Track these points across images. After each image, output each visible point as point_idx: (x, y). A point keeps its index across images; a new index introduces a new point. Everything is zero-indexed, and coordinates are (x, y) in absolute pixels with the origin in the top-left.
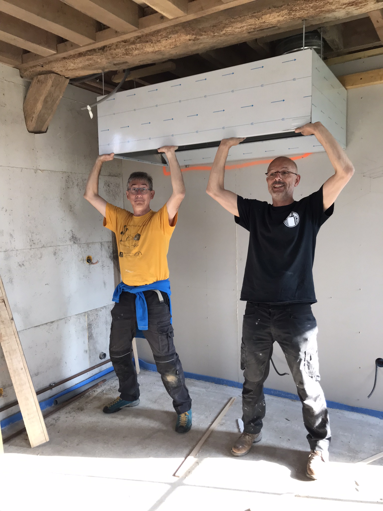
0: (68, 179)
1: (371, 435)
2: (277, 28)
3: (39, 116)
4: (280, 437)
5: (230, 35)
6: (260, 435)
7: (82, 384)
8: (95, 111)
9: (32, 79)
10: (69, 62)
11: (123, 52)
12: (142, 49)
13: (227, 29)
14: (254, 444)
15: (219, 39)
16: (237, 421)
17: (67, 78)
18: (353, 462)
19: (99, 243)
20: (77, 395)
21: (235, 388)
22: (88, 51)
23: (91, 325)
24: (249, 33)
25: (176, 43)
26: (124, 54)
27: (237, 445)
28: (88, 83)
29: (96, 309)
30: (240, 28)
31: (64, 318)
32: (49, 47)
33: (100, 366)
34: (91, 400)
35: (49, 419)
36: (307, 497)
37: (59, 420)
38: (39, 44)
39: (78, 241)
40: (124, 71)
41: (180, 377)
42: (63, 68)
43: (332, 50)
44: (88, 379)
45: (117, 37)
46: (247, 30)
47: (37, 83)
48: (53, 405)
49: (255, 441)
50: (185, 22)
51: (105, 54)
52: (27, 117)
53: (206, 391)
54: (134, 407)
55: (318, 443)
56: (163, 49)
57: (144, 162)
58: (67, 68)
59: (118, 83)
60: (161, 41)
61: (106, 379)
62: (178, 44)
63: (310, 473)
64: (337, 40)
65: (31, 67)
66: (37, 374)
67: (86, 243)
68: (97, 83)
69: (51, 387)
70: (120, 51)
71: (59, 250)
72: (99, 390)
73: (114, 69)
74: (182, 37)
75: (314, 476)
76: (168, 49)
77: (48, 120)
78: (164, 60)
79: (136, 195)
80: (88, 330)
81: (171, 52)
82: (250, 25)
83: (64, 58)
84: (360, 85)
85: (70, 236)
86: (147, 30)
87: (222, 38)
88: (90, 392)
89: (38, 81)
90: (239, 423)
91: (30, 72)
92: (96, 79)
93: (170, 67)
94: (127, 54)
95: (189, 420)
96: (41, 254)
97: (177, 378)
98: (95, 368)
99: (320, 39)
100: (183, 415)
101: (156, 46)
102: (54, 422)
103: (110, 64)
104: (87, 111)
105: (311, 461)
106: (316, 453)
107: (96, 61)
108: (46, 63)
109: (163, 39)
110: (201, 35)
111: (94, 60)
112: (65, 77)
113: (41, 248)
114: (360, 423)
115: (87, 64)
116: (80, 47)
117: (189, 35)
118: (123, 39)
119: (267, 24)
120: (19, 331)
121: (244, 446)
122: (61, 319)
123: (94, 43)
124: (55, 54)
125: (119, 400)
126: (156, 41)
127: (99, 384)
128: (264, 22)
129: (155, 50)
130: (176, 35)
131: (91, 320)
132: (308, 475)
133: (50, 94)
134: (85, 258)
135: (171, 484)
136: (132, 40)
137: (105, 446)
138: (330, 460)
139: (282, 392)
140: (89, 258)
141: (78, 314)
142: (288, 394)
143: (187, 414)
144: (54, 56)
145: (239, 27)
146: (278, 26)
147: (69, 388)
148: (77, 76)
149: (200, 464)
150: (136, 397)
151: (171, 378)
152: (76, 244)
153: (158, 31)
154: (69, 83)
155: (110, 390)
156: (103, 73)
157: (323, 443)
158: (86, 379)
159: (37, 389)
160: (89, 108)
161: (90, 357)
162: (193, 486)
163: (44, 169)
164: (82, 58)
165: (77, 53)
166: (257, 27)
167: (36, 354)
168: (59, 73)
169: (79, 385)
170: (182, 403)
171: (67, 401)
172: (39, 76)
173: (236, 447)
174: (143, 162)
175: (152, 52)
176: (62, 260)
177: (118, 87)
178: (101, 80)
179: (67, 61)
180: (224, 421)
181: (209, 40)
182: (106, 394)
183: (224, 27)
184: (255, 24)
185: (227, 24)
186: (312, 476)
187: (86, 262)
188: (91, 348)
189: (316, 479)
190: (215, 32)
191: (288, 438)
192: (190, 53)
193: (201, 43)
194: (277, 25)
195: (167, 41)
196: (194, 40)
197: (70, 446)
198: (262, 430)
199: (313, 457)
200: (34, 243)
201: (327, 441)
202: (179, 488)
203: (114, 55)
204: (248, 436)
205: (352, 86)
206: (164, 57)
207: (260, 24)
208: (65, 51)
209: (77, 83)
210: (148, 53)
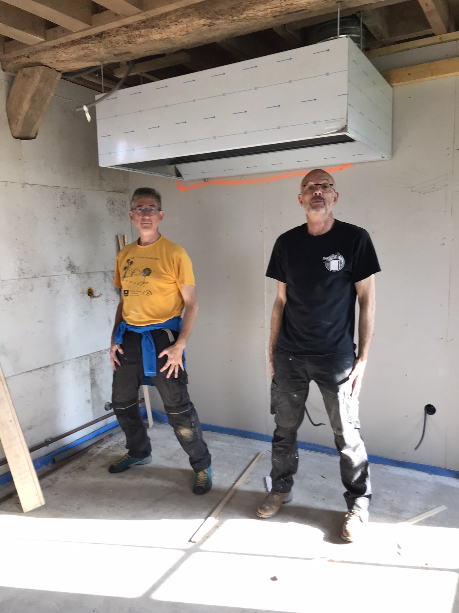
0: (63, 195)
1: (417, 493)
2: (307, 11)
3: (26, 119)
4: (314, 496)
5: (251, 19)
6: (290, 495)
7: (84, 440)
8: (93, 112)
9: (16, 72)
10: (60, 52)
11: (125, 39)
12: (148, 36)
13: (248, 12)
14: (283, 505)
15: (239, 25)
16: (265, 479)
17: (59, 71)
18: (395, 522)
19: (102, 273)
20: (78, 453)
21: (264, 442)
22: (82, 38)
23: (94, 370)
24: (275, 17)
25: (188, 29)
26: (126, 42)
27: (264, 506)
28: (84, 78)
29: (100, 351)
30: (264, 11)
31: (61, 362)
32: (36, 34)
33: (105, 418)
34: (95, 458)
35: (46, 480)
36: (342, 562)
37: (57, 481)
38: (23, 29)
39: (77, 270)
40: (128, 63)
41: (195, 430)
42: (53, 59)
43: (375, 39)
44: (92, 434)
45: (116, 21)
46: (272, 13)
47: (22, 78)
48: (50, 464)
49: (285, 502)
50: (197, 3)
51: (103, 42)
52: (11, 119)
53: (230, 445)
54: (145, 465)
55: (357, 501)
56: (172, 36)
57: (155, 175)
58: (57, 59)
59: (121, 79)
60: (170, 26)
61: (112, 434)
62: (190, 30)
63: (346, 535)
64: (380, 27)
65: (15, 58)
66: (30, 428)
67: (86, 273)
68: (96, 78)
69: (46, 443)
70: (121, 38)
71: (54, 280)
72: (104, 446)
73: (116, 60)
74: (195, 21)
75: (350, 538)
76: (178, 36)
77: (37, 123)
78: (175, 50)
79: (143, 216)
80: (91, 376)
81: (183, 40)
82: (275, 7)
83: (55, 47)
84: (408, 82)
85: (67, 264)
86: (152, 13)
87: (243, 23)
88: (94, 449)
89: (24, 75)
90: (267, 482)
91: (14, 64)
92: (95, 73)
93: (183, 58)
94: (129, 42)
95: (208, 479)
96: (32, 285)
97: (193, 431)
98: (100, 421)
99: (359, 26)
100: (201, 474)
101: (164, 32)
102: (50, 483)
103: (109, 54)
104: (84, 112)
105: (347, 522)
106: (354, 512)
107: (92, 50)
108: (32, 53)
109: (172, 24)
110: (218, 19)
111: (91, 50)
112: (56, 71)
113: (32, 278)
114: (405, 480)
115: (82, 54)
116: (74, 33)
117: (202, 19)
118: (125, 24)
119: (296, 6)
120: (8, 378)
121: (271, 507)
122: (58, 363)
123: (89, 28)
124: (42, 42)
125: (127, 457)
126: (164, 26)
127: (105, 439)
128: (292, 3)
129: (163, 37)
130: (188, 19)
131: (94, 364)
132: (343, 538)
133: (38, 92)
134: (86, 291)
135: (185, 550)
136: (136, 24)
137: (111, 509)
138: (369, 521)
139: (317, 445)
140: (90, 291)
141: (78, 357)
142: (325, 447)
143: (206, 472)
144: (42, 44)
145: (262, 10)
146: (307, 9)
147: (69, 444)
148: (71, 70)
149: (220, 528)
150: (147, 452)
151: (185, 432)
152: (74, 273)
153: (167, 14)
154: (61, 78)
155: (117, 446)
156: (102, 66)
157: (362, 502)
158: (88, 433)
159: (30, 445)
160: (85, 108)
161: (93, 408)
162: (212, 552)
163: (34, 183)
164: (76, 47)
165: (69, 40)
166: (283, 9)
167: (28, 405)
168: (48, 65)
169: (81, 441)
170: (199, 459)
171: (66, 459)
172: (24, 69)
173: (262, 508)
174: (153, 175)
175: (161, 40)
176: (58, 293)
177: (121, 82)
178: (100, 75)
179: (57, 50)
180: (249, 480)
181: (227, 25)
182: (113, 451)
183: (244, 10)
184: (281, 6)
185: (248, 6)
186: (347, 539)
187: (86, 295)
188: (95, 397)
189: (352, 542)
190: (234, 16)
191: (323, 497)
192: (206, 42)
193: (218, 29)
194: (307, 7)
195: (177, 26)
196: (209, 26)
197: (69, 510)
198: (294, 489)
199: (350, 517)
200: (23, 273)
201: (367, 499)
202: (195, 555)
203: (114, 44)
204: (276, 495)
205: (398, 82)
206: (175, 46)
207: (286, 6)
208: (56, 38)
209: (71, 78)
210: (155, 40)
